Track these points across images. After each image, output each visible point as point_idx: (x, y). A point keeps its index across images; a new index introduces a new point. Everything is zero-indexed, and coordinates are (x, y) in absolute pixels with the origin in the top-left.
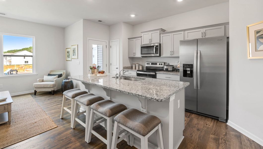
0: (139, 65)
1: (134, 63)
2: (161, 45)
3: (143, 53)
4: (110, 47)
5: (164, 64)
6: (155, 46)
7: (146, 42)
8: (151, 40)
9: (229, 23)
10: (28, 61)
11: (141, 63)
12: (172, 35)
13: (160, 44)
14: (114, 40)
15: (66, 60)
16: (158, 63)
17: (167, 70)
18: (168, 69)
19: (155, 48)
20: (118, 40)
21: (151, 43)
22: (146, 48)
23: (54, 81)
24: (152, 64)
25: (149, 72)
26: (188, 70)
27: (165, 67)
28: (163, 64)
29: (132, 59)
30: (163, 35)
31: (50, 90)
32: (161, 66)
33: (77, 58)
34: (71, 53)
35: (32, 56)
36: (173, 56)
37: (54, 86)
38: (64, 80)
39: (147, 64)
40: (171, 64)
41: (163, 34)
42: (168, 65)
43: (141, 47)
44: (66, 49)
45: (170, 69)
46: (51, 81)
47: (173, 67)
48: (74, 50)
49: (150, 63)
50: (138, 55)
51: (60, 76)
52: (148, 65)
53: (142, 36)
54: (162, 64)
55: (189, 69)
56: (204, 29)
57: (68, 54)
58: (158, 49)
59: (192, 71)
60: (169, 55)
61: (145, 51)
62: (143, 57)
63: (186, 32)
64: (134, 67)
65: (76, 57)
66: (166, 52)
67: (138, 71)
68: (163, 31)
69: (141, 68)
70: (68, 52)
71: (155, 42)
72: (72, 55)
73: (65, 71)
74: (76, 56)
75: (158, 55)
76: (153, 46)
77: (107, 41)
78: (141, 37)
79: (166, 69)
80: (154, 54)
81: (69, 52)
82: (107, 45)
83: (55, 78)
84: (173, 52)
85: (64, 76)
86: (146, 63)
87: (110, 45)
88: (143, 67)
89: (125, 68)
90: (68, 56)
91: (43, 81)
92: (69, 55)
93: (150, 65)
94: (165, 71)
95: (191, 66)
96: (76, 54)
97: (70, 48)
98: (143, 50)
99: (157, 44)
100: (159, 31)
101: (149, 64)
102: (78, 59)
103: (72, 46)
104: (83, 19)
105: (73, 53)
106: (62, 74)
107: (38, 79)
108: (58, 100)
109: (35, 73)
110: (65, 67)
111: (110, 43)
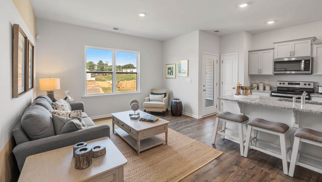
2: (315, 59)
3: (277, 69)
4: (222, 62)
5: (314, 84)
6: (303, 61)
7: (283, 55)
8: (293, 52)
13: (312, 58)
14: (226, 54)
15: (166, 78)
16: (302, 83)
19: (303, 63)
20: (237, 53)
24: (289, 84)
28: (312, 84)
29: (255, 77)
30: (318, 46)
31: (161, 110)
32: (306, 87)
33: (187, 75)
35: (136, 73)
41: (317, 44)
43: (275, 62)
44: (166, 65)
49: (287, 83)
52: (281, 86)
53: (276, 47)
54: (309, 85)
58: (310, 64)
71: (302, 55)
75: (310, 72)
77: (218, 55)
78: (273, 49)
81: (172, 68)
82: (218, 60)
85: (167, 95)
86: (279, 82)
87: (222, 60)
90: (171, 73)
91: (149, 101)
93: (286, 85)
98: (278, 65)
99: (307, 58)
100: (310, 40)
104: (199, 30)
109: (139, 91)
110: (164, 86)
111: (221, 58)
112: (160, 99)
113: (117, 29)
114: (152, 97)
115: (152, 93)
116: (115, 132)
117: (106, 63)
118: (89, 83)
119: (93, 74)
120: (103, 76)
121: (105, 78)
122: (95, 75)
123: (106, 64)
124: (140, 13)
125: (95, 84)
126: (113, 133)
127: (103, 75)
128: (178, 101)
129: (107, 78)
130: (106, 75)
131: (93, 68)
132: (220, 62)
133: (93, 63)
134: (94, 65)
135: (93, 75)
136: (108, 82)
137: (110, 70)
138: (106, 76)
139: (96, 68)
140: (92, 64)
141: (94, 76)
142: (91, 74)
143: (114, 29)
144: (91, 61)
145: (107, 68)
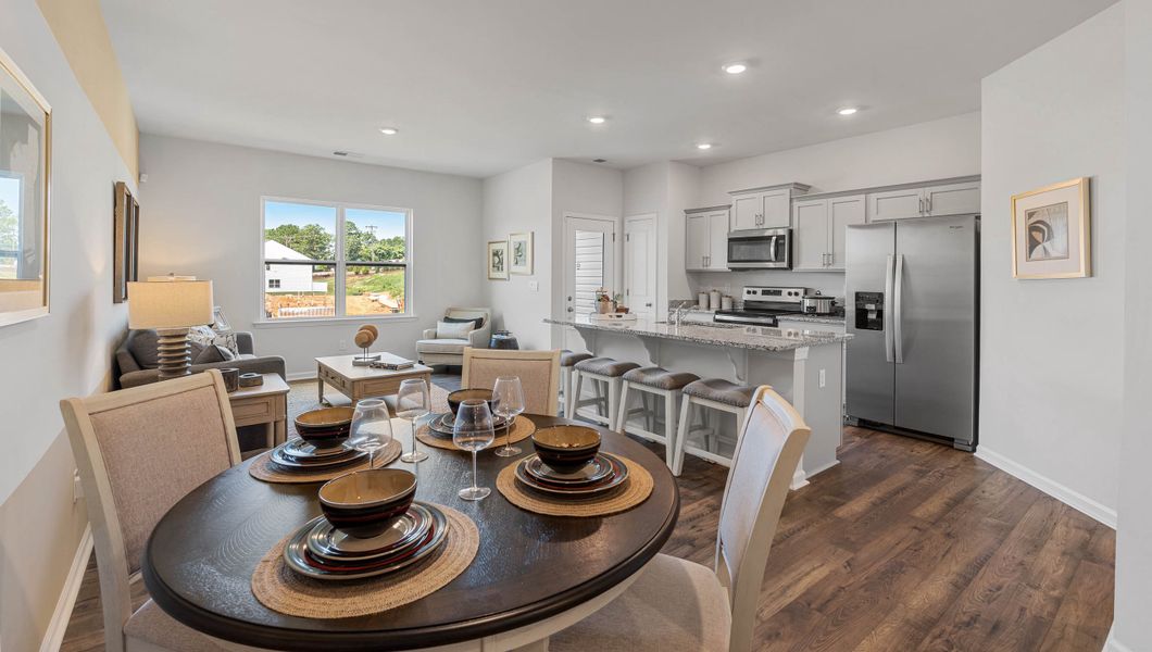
0: (721, 296)
1: (702, 289)
2: (795, 234)
3: (734, 258)
5: (806, 293)
6: (774, 238)
7: (745, 224)
8: (761, 218)
9: (980, 176)
10: (278, 281)
11: (726, 290)
12: (830, 206)
13: (791, 232)
14: (634, 218)
15: (490, 279)
16: (785, 292)
17: (812, 312)
18: (815, 308)
19: (773, 244)
20: (655, 215)
21: (761, 227)
22: (744, 244)
23: (470, 337)
24: (764, 293)
25: (756, 316)
26: (872, 311)
27: (807, 303)
28: (801, 292)
29: (697, 276)
30: (801, 204)
31: (459, 361)
32: (793, 299)
33: (530, 272)
35: (405, 266)
36: (831, 267)
39: (749, 292)
40: (824, 294)
41: (799, 199)
42: (818, 297)
43: (729, 239)
44: (490, 243)
45: (823, 307)
46: (461, 338)
47: (833, 303)
48: (518, 249)
49: (759, 291)
50: (720, 262)
51: (479, 323)
52: (751, 297)
53: (734, 203)
54: (796, 294)
55: (873, 307)
56: (928, 190)
57: (496, 258)
58: (786, 247)
59: (880, 313)
60: (819, 266)
61: (743, 251)
62: (734, 269)
63: (873, 196)
64: (703, 303)
65: (526, 269)
66: (809, 256)
67: (717, 313)
68: (801, 190)
69: (726, 306)
71: (776, 225)
72: (512, 261)
74: (525, 265)
75: (785, 265)
76: (770, 238)
77: (616, 220)
78: (730, 206)
79: (810, 308)
80: (770, 261)
81: (502, 254)
82: (616, 232)
83: (468, 330)
84: (831, 257)
85: (487, 325)
86: (746, 289)
87: (626, 232)
88: (733, 303)
89: (673, 304)
90: (498, 266)
91: (436, 337)
92: (501, 262)
93: (759, 297)
94: (806, 314)
95: (878, 298)
96: (524, 260)
97: (505, 242)
98: (735, 247)
99: (781, 232)
100: (788, 189)
101: (755, 293)
102: (533, 274)
103: (512, 235)
104: (554, 159)
105: (516, 258)
106: (482, 318)
107: (424, 331)
109: (412, 313)
110: (484, 300)
111: (626, 227)
112: (462, 334)
113: (345, 154)
114: (442, 327)
115: (448, 320)
116: (324, 401)
117: (369, 230)
118: (305, 302)
119: (321, 271)
120: (357, 277)
121: (365, 284)
122: (327, 273)
123: (369, 236)
124: (384, 128)
125: (325, 304)
126: (321, 401)
127: (357, 273)
128: (505, 337)
129: (368, 284)
130: (367, 273)
131: (322, 248)
132: (625, 238)
133: (322, 232)
134: (327, 238)
135: (319, 274)
136: (372, 298)
137: (383, 255)
138: (367, 279)
139: (331, 249)
140: (317, 233)
141: (326, 276)
142: (314, 271)
143: (336, 153)
144: (314, 224)
145: (375, 247)
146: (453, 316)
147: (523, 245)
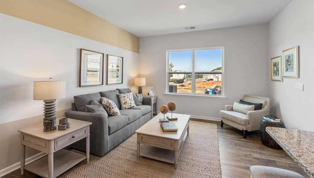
23: (248, 115)
34: (282, 66)
37: (247, 122)
38: (264, 118)
46: (243, 113)
48: (288, 60)
51: (259, 107)
57: (275, 68)
65: (295, 73)
70: (275, 65)
72: (284, 69)
73: (268, 100)
74: (293, 71)
83: (249, 110)
92: (278, 70)
96: (293, 68)
97: (279, 57)
102: (299, 77)
103: (283, 51)
105: (286, 66)
106: (262, 104)
107: (226, 106)
108: (251, 155)
146: (246, 100)
147: (291, 57)
